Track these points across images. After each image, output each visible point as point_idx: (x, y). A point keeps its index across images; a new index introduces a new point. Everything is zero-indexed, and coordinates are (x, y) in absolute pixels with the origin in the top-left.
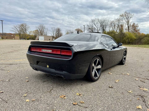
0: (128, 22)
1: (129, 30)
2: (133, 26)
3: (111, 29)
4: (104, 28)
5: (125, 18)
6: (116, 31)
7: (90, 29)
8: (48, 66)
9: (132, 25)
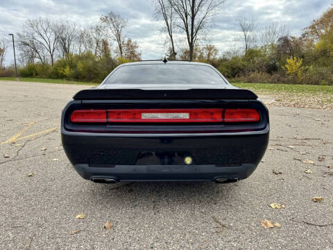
0: (118, 36)
1: (121, 53)
2: (128, 44)
3: (83, 49)
4: (67, 46)
5: (112, 25)
6: (94, 53)
7: (26, 44)
8: (188, 160)
9: (126, 42)
